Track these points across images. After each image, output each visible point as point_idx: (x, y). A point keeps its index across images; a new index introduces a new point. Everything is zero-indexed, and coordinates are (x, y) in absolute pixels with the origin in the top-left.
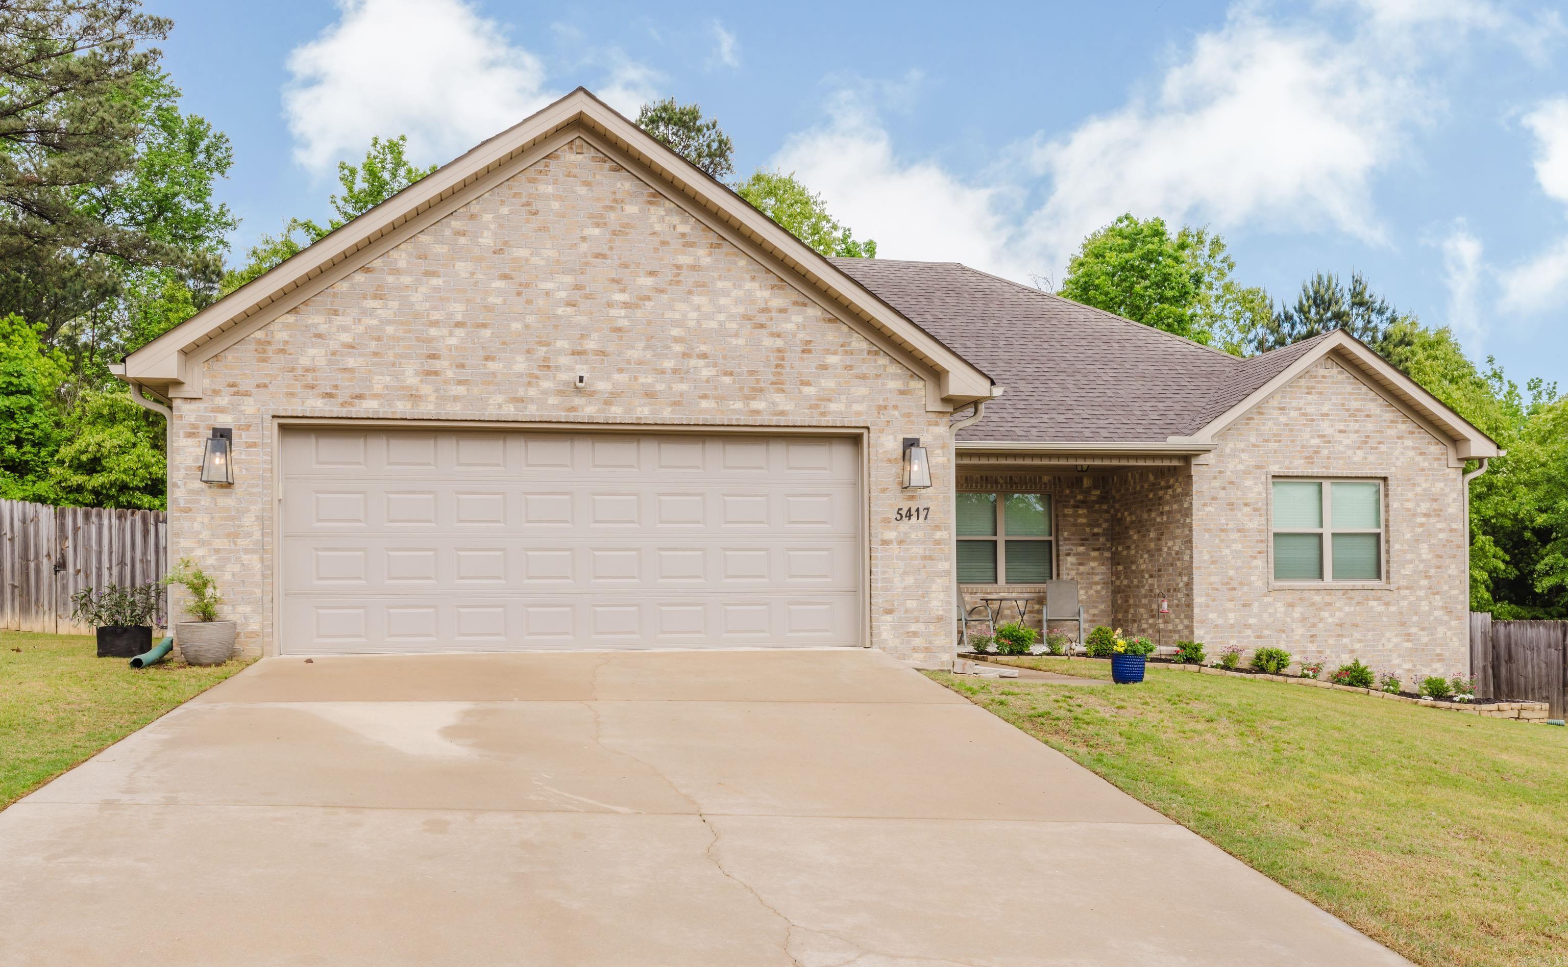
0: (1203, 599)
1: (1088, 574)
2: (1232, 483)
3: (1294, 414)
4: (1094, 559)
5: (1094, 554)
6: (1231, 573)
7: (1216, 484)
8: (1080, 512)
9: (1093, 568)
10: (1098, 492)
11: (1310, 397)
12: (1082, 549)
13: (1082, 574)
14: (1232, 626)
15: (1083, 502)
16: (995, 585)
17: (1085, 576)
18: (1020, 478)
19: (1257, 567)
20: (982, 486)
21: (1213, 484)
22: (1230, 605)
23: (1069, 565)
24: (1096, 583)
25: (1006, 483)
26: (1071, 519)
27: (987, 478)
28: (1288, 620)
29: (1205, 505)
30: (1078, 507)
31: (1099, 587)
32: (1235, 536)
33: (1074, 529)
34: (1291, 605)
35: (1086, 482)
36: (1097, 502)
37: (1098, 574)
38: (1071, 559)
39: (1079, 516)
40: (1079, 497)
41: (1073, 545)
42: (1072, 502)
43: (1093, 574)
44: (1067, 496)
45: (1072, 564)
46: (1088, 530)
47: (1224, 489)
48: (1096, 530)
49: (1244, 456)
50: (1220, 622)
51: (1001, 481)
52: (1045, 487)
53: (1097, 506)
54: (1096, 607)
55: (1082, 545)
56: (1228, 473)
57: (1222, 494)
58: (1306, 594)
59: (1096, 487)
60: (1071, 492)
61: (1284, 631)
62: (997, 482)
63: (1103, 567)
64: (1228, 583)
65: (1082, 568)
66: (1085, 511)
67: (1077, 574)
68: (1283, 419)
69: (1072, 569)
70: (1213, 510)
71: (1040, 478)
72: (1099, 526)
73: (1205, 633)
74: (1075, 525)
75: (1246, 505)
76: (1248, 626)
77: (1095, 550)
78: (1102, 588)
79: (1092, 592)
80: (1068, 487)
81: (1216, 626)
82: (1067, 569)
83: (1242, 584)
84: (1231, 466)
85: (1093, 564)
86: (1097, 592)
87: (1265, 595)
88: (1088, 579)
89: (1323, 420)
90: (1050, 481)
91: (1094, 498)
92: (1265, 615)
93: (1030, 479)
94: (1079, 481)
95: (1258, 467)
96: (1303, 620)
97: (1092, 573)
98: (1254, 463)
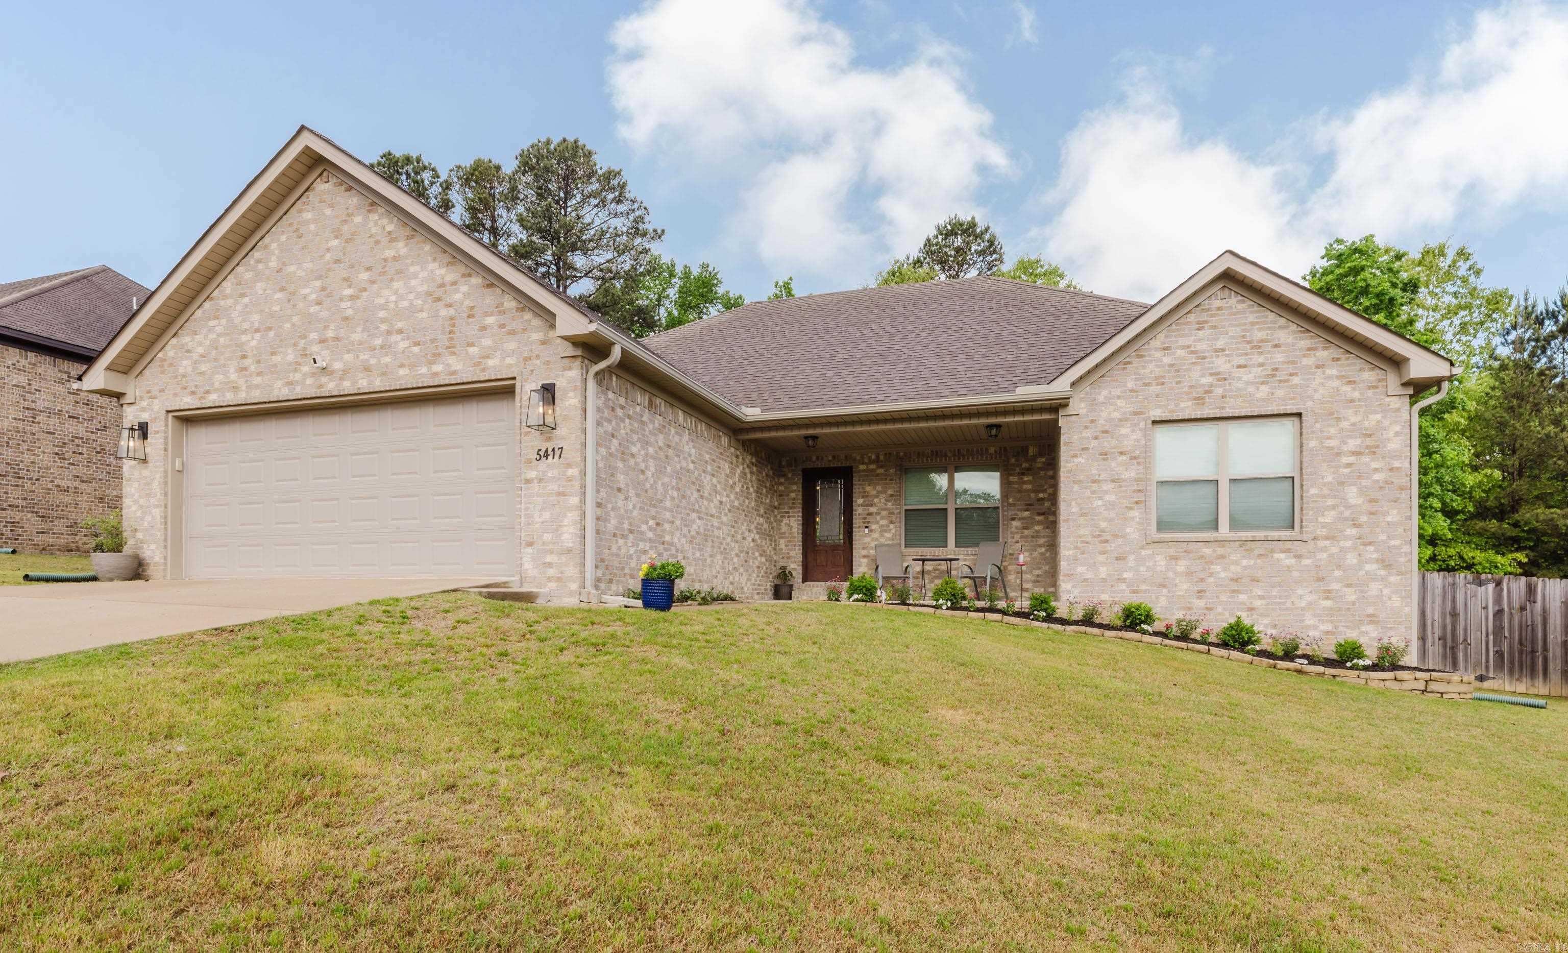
0: (1071, 552)
1: (1033, 537)
2: (1106, 432)
3: (1180, 353)
4: (1039, 523)
5: (1038, 518)
6: (1103, 525)
7: (1088, 433)
8: (1026, 479)
9: (1037, 532)
10: (1044, 460)
11: (1201, 333)
12: (1027, 514)
13: (1027, 537)
14: (1104, 580)
15: (1028, 469)
16: (945, 549)
17: (1029, 539)
18: (968, 450)
19: (1133, 518)
20: (932, 460)
21: (1084, 435)
22: (1102, 558)
23: (1013, 529)
24: (1041, 546)
25: (954, 455)
26: (1017, 486)
27: (937, 453)
28: (1170, 574)
29: (1075, 456)
30: (1023, 474)
31: (1043, 550)
32: (1109, 486)
33: (1019, 495)
34: (1175, 558)
35: (1031, 451)
36: (1041, 469)
37: (1043, 537)
38: (1015, 523)
39: (1025, 483)
40: (1025, 465)
41: (1018, 510)
42: (1017, 470)
43: (1037, 537)
44: (1013, 465)
45: (1017, 528)
46: (1033, 495)
47: (1096, 438)
48: (1041, 495)
49: (1119, 403)
50: (1090, 575)
51: (949, 454)
52: (991, 458)
53: (1042, 473)
54: (1040, 568)
55: (1027, 510)
56: (1102, 421)
57: (1094, 443)
58: (1192, 546)
59: (1041, 455)
60: (1017, 461)
61: (1164, 586)
62: (946, 456)
63: (1048, 531)
64: (1099, 536)
65: (1026, 532)
66: (1030, 478)
67: (1021, 537)
68: (1167, 360)
69: (1017, 533)
70: (1083, 461)
71: (987, 449)
72: (1044, 491)
73: (1073, 587)
74: (1020, 491)
75: (1121, 453)
76: (1124, 581)
77: (1039, 514)
78: (1047, 550)
79: (1036, 554)
80: (1014, 456)
81: (1086, 580)
82: (1011, 533)
83: (1116, 536)
84: (1104, 415)
85: (1037, 528)
86: (1041, 554)
87: (1143, 548)
88: (1032, 541)
89: (1218, 356)
90: (996, 452)
91: (1039, 465)
92: (1142, 569)
93: (978, 451)
94: (1025, 450)
95: (1136, 413)
96: (1188, 574)
97: (1036, 536)
98: (1132, 409)
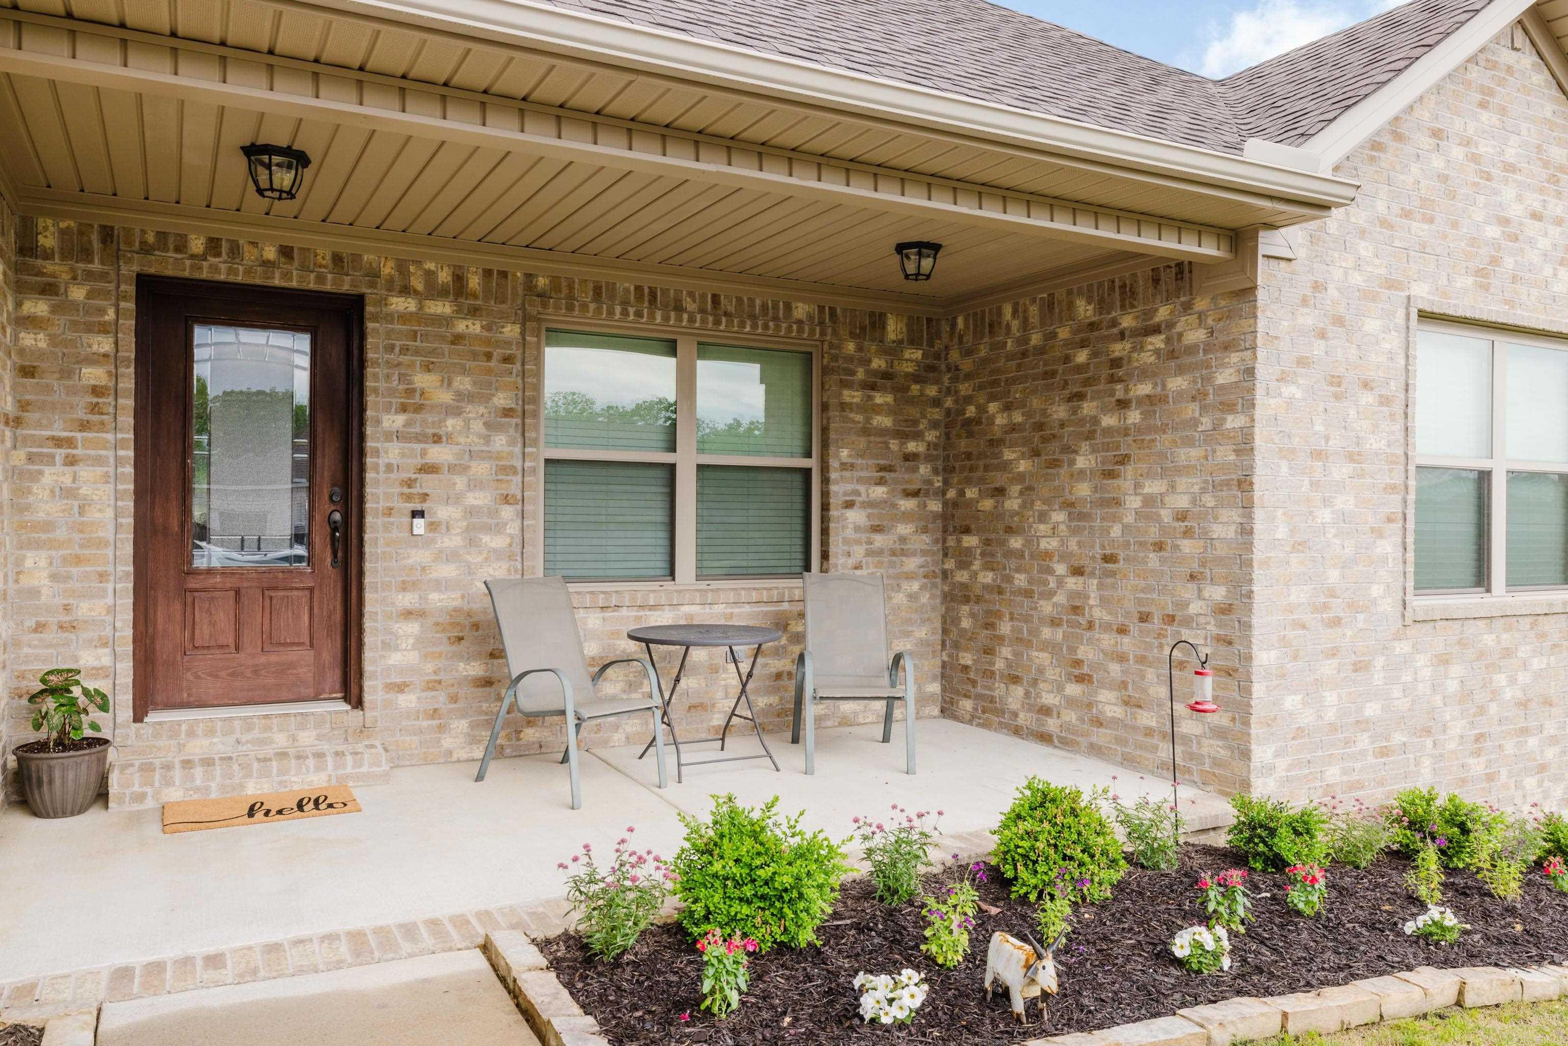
1: (893, 553)
2: (1339, 321)
3: (1457, 153)
4: (906, 517)
5: (907, 505)
6: (1334, 575)
7: (1308, 319)
8: (879, 399)
9: (903, 539)
10: (919, 354)
11: (1485, 116)
12: (880, 492)
13: (880, 552)
14: (1333, 728)
15: (887, 375)
16: (668, 585)
17: (886, 559)
18: (740, 300)
19: (1384, 560)
20: (639, 314)
21: (1300, 320)
22: (1328, 668)
23: (849, 533)
24: (910, 577)
25: (702, 311)
26: (859, 418)
27: (653, 293)
28: (1438, 700)
30: (873, 387)
31: (915, 586)
32: (1341, 471)
33: (862, 442)
34: (1443, 661)
35: (894, 328)
36: (917, 378)
37: (913, 554)
38: (855, 516)
39: (878, 410)
40: (878, 363)
41: (860, 480)
42: (860, 374)
43: (903, 553)
44: (850, 359)
45: (857, 529)
46: (894, 444)
47: (1322, 335)
48: (912, 446)
49: (1365, 249)
51: (691, 306)
52: (800, 330)
53: (915, 388)
54: (907, 634)
55: (881, 482)
56: (1332, 292)
57: (1318, 348)
58: (1471, 629)
59: (914, 341)
60: (860, 349)
61: (1428, 731)
62: (679, 308)
63: (925, 537)
64: (1326, 607)
65: (879, 540)
66: (889, 399)
67: (869, 553)
68: (1437, 163)
69: (858, 542)
70: (1299, 395)
71: (788, 307)
72: (918, 436)
74: (866, 431)
75: (1366, 385)
76: (1362, 724)
77: (908, 494)
78: (923, 588)
79: (900, 598)
80: (853, 335)
81: (1300, 732)
82: (846, 541)
83: (1353, 607)
84: (1337, 274)
85: (904, 529)
86: (912, 597)
87: (1397, 637)
88: (892, 565)
89: (1506, 181)
90: (810, 317)
91: (909, 368)
92: (1396, 692)
93: (764, 307)
94: (878, 322)
95: (1391, 284)
96: (1465, 696)
97: (900, 551)
98: (1382, 271)
